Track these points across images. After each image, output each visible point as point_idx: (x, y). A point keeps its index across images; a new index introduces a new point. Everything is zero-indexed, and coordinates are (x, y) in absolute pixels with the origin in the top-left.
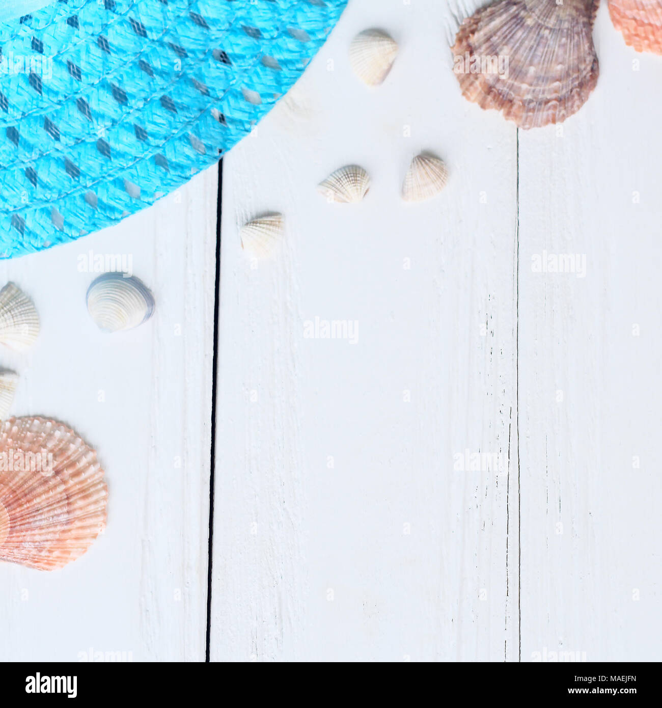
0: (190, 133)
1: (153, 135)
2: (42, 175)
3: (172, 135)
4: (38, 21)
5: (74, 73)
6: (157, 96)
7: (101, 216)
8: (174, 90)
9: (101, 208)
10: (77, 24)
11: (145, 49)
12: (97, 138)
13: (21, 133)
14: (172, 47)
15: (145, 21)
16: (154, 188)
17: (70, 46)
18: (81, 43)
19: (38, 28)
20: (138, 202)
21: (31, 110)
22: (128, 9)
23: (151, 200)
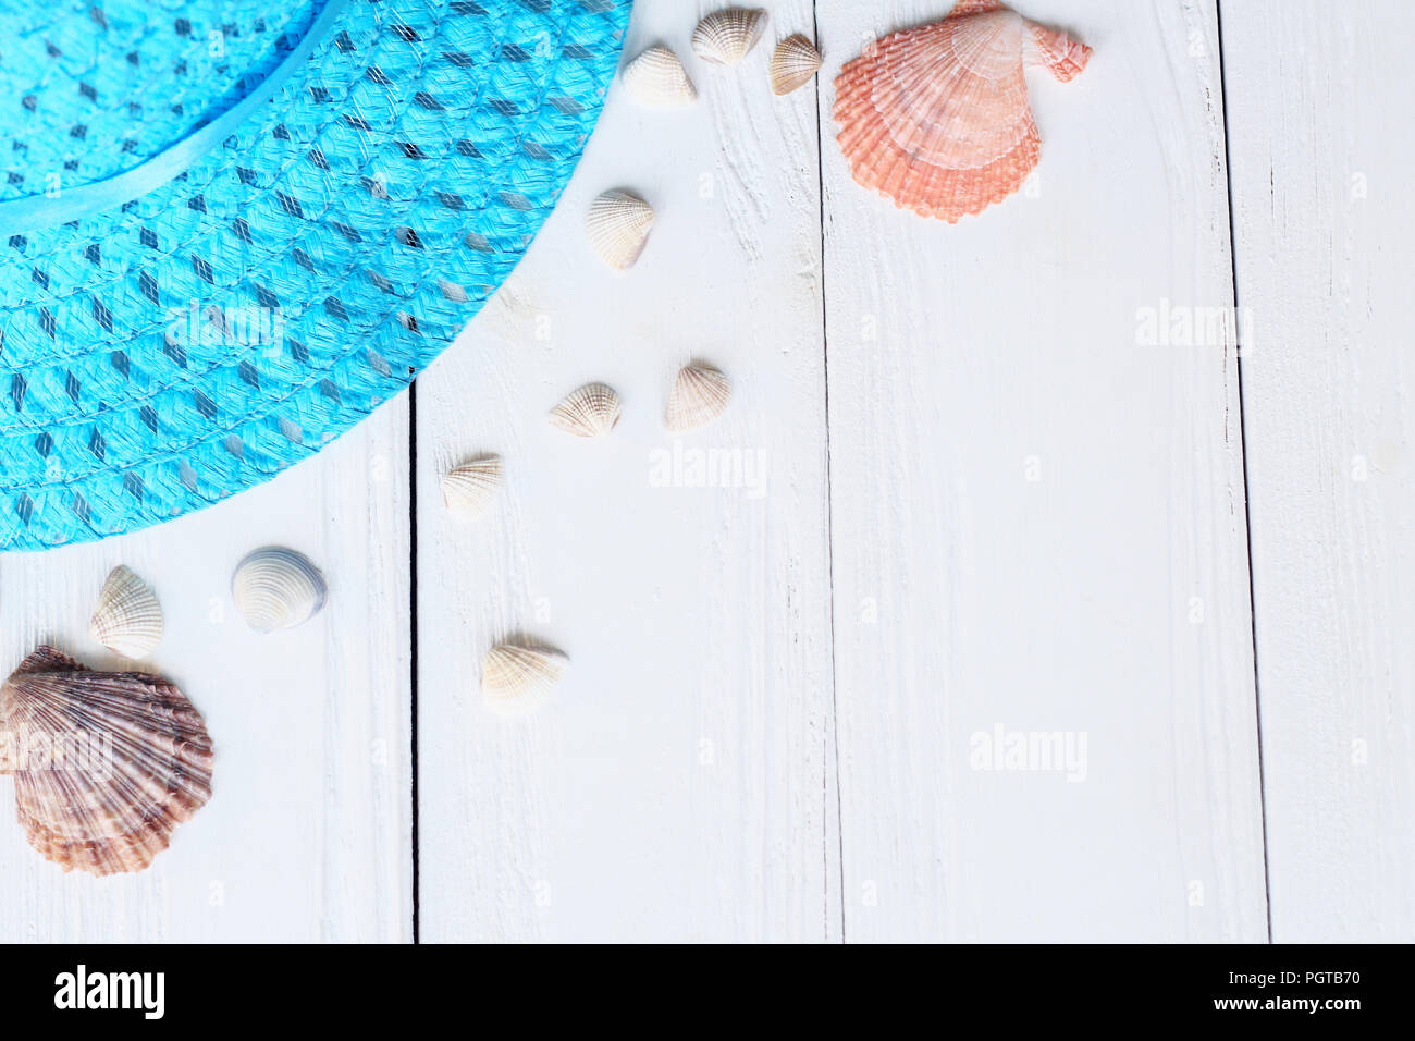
0: (368, 348)
1: (316, 354)
2: (164, 416)
3: (343, 353)
4: (147, 207)
5: (202, 271)
6: (320, 299)
7: (249, 470)
8: (344, 288)
9: (248, 458)
10: (203, 206)
11: (300, 233)
12: (239, 361)
13: (131, 358)
14: (338, 228)
15: (298, 195)
16: (321, 428)
17: (195, 236)
18: (210, 230)
19: (148, 216)
20: (299, 448)
21: (145, 326)
22: (273, 180)
23: (316, 444)
